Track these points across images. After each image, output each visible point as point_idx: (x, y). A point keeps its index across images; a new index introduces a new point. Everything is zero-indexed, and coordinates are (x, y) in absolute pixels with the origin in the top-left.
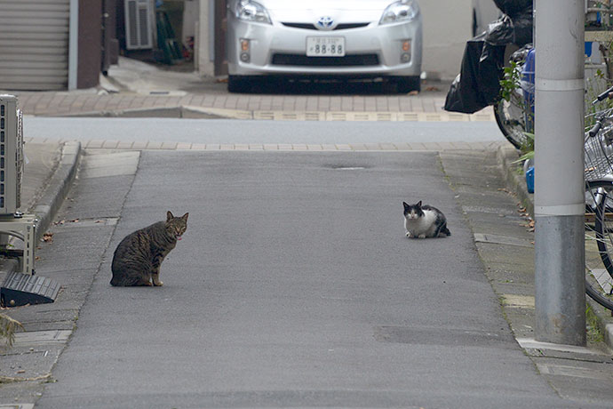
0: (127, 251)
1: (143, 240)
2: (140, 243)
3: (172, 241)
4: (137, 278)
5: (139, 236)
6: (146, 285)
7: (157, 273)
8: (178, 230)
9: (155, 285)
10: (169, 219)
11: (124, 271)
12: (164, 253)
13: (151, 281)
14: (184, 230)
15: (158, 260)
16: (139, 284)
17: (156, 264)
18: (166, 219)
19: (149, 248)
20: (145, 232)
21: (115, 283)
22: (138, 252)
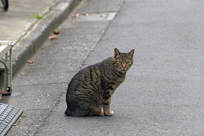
0: (79, 85)
1: (94, 76)
2: (91, 78)
3: (121, 76)
4: (89, 109)
5: (91, 71)
6: (97, 115)
7: (107, 104)
8: (124, 65)
9: (106, 115)
10: (116, 55)
11: (76, 103)
12: (114, 86)
13: (102, 111)
14: (130, 65)
15: (108, 93)
16: (91, 114)
17: (107, 96)
18: (114, 55)
19: (99, 82)
20: (97, 67)
21: (69, 113)
22: (90, 86)
